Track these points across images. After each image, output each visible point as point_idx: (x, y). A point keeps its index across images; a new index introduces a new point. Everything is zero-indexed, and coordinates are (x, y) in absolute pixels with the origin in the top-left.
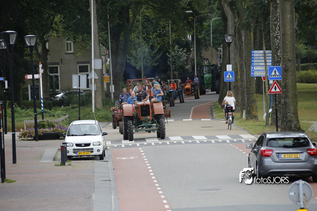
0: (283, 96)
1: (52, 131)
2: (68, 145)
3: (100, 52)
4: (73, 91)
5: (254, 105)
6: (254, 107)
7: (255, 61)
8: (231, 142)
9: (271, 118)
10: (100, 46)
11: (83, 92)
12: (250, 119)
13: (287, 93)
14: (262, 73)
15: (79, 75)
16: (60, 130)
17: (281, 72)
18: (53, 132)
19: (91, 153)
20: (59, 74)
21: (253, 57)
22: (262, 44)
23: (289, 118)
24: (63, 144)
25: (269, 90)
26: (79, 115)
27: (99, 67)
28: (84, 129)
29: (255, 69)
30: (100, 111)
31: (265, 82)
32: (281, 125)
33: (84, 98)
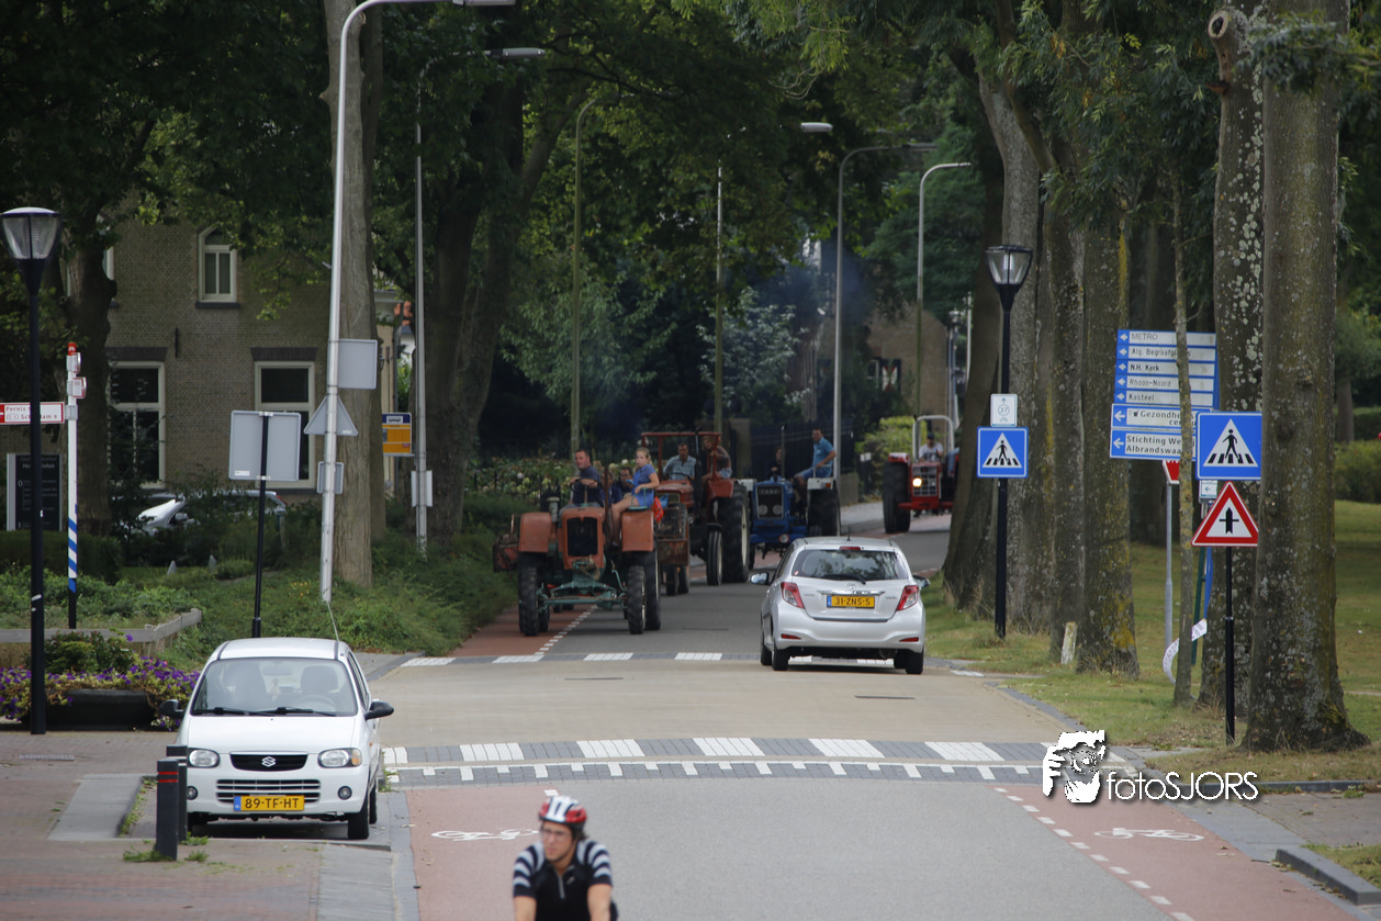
0: (1264, 561)
1: (117, 686)
2: (193, 757)
3: (372, 307)
4: (225, 493)
5: (1118, 601)
6: (1121, 608)
7: (1132, 381)
8: (1003, 775)
9: (1204, 669)
10: (371, 277)
11: (278, 501)
12: (1098, 669)
13: (1287, 549)
14: (1167, 442)
15: (266, 414)
16: (156, 681)
17: (1262, 442)
18: (122, 693)
19: (306, 801)
20: (159, 406)
21: (1126, 360)
22: (1172, 299)
23: (1292, 671)
24: (171, 751)
25: (1195, 530)
26: (257, 613)
27: (364, 378)
28: (276, 682)
29: (1131, 420)
30: (359, 595)
31: (1176, 489)
32: (1253, 702)
33: (282, 530)
